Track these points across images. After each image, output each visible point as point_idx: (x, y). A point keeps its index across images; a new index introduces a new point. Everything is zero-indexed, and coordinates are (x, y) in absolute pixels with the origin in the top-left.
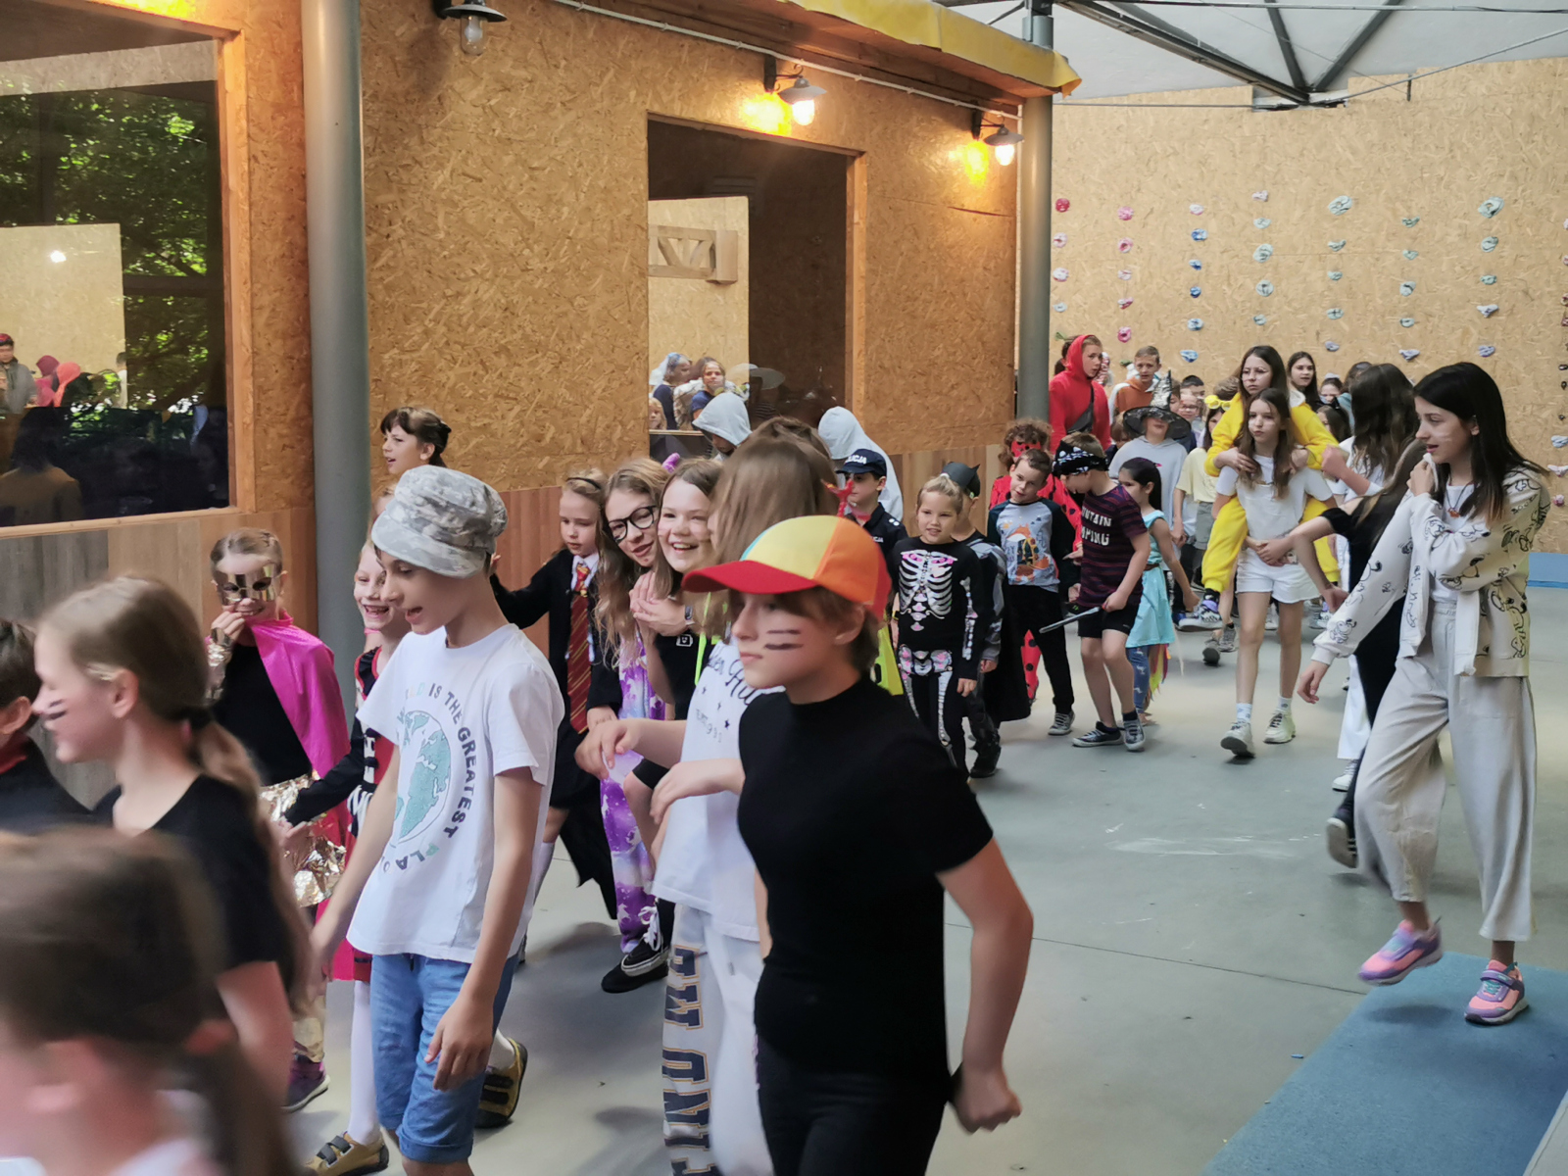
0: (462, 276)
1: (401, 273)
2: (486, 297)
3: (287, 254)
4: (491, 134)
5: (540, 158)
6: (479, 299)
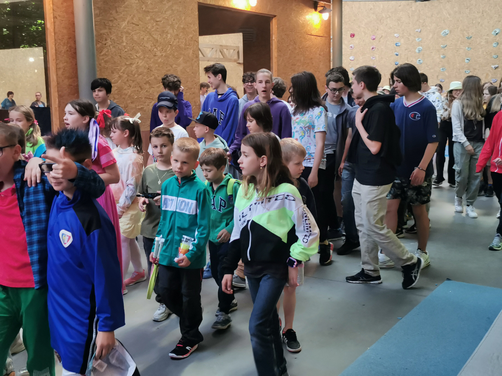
0: (132, 57)
1: (110, 57)
2: (141, 65)
3: (69, 50)
4: (142, 9)
5: (159, 18)
6: (138, 66)
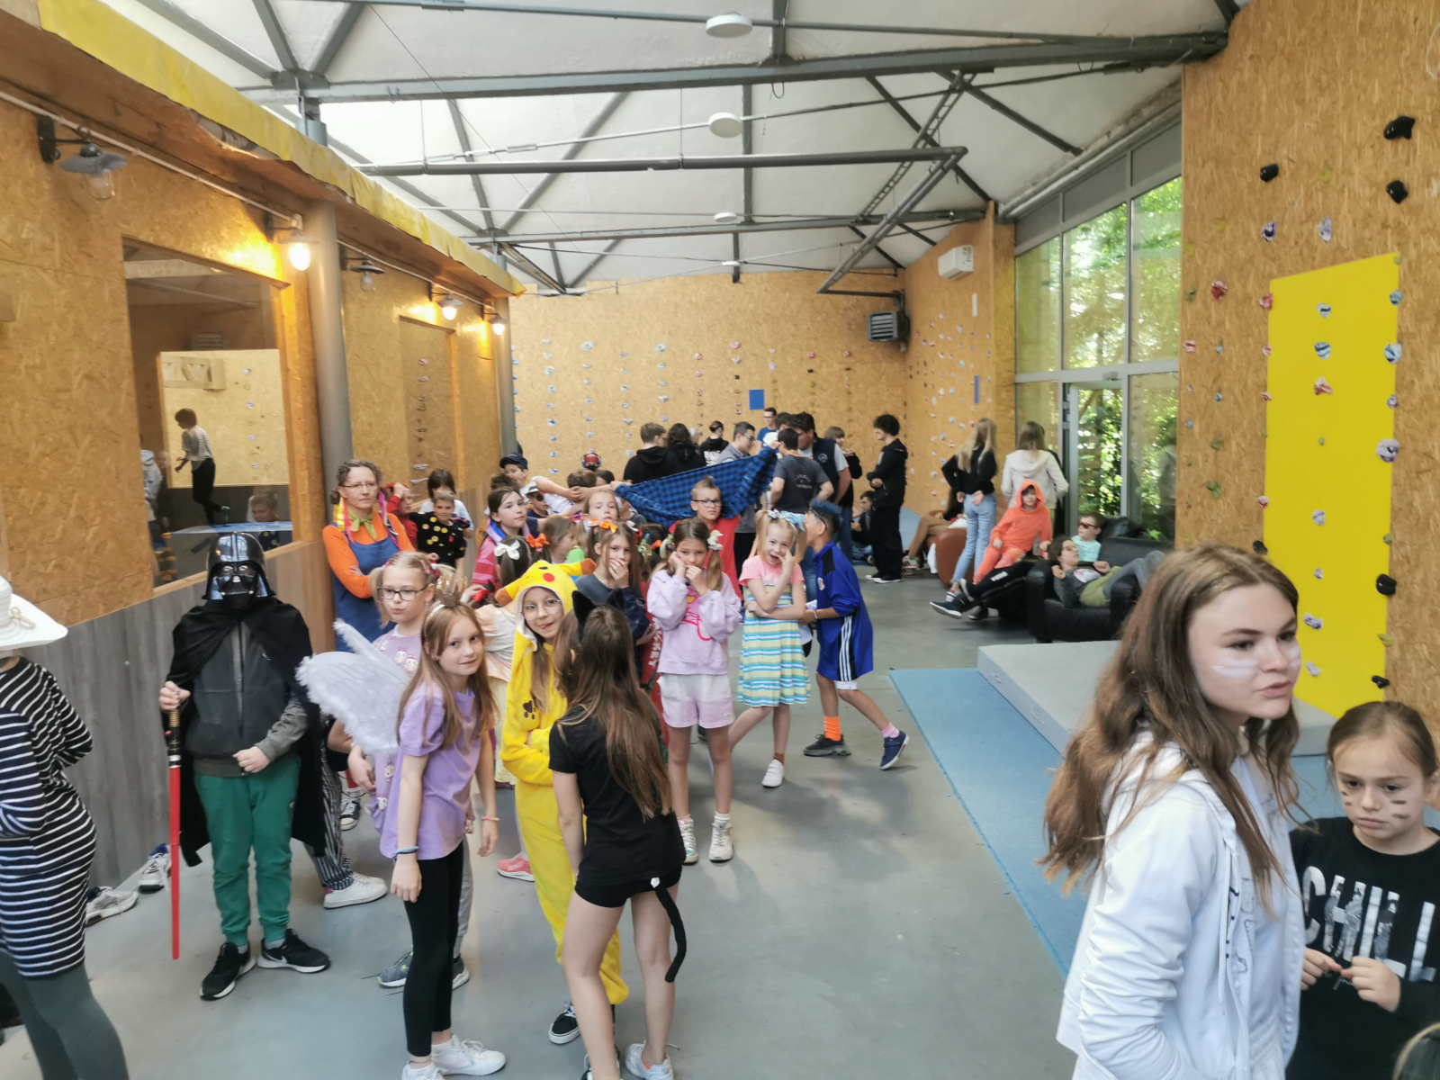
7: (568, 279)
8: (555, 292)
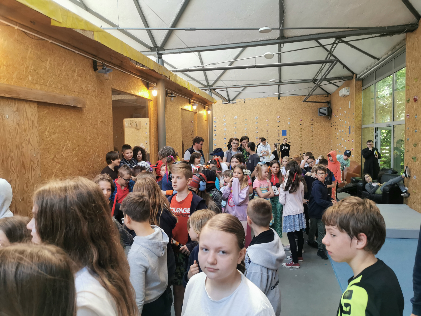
5: (174, 115)
6: (170, 135)
7: (231, 99)
8: (227, 102)
